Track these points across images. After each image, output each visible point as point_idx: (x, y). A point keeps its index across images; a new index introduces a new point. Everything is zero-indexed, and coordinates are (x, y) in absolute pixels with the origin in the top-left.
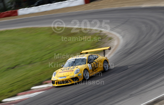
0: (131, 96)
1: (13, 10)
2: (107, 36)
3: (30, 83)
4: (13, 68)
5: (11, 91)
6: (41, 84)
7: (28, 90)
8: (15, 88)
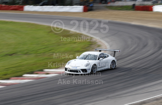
0: (108, 98)
1: (21, 5)
2: (96, 43)
3: (22, 71)
4: (11, 55)
5: (6, 75)
6: (32, 73)
7: (20, 76)
8: (9, 72)
